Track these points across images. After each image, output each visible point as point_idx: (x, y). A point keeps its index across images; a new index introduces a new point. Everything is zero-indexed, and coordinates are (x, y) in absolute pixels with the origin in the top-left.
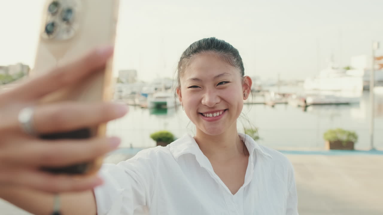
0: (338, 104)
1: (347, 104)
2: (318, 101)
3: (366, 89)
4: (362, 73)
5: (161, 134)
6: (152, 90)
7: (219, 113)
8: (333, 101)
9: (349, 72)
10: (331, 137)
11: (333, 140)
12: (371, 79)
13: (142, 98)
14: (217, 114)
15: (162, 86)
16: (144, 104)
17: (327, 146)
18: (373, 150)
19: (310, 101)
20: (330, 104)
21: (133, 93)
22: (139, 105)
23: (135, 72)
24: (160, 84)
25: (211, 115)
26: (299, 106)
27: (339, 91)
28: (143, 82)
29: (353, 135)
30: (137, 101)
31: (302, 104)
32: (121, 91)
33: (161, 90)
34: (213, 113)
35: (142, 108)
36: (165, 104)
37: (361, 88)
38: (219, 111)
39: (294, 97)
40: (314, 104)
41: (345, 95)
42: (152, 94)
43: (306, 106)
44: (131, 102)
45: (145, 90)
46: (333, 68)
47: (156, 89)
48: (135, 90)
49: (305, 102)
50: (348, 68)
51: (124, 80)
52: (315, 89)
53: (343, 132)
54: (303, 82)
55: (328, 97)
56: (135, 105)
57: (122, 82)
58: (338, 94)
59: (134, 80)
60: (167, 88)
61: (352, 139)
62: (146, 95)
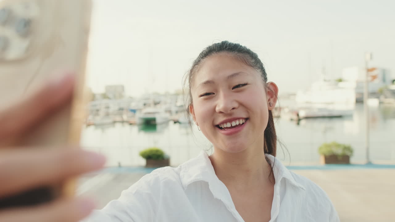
0: (331, 117)
1: (340, 117)
2: (311, 114)
3: (359, 101)
4: (354, 85)
5: (151, 151)
6: (141, 105)
7: (239, 121)
8: (326, 114)
9: (341, 84)
10: (326, 151)
11: (327, 154)
12: (365, 91)
13: (131, 114)
14: (236, 122)
15: (151, 101)
16: (132, 120)
17: (322, 160)
18: (369, 164)
19: (302, 114)
20: (324, 117)
21: (121, 109)
22: (127, 122)
23: (123, 87)
24: (148, 99)
25: (229, 125)
26: (292, 120)
27: (332, 103)
28: (131, 98)
29: (348, 149)
30: (125, 117)
31: (295, 117)
32: (108, 107)
33: (149, 106)
34: (230, 121)
35: (131, 124)
36: (154, 120)
37: (353, 100)
38: (239, 119)
39: (286, 110)
40: (307, 118)
41: (338, 108)
42: (140, 110)
43: (299, 120)
44: (118, 118)
45: (133, 106)
46: (325, 80)
47: (145, 105)
48: (122, 106)
49: (298, 115)
50: (340, 80)
51: (110, 95)
52: (307, 102)
53: (338, 146)
54: (294, 95)
55: (320, 110)
56: (123, 122)
57: (109, 98)
58: (331, 107)
59: (121, 96)
60: (156, 104)
61: (348, 153)
62: (134, 111)
